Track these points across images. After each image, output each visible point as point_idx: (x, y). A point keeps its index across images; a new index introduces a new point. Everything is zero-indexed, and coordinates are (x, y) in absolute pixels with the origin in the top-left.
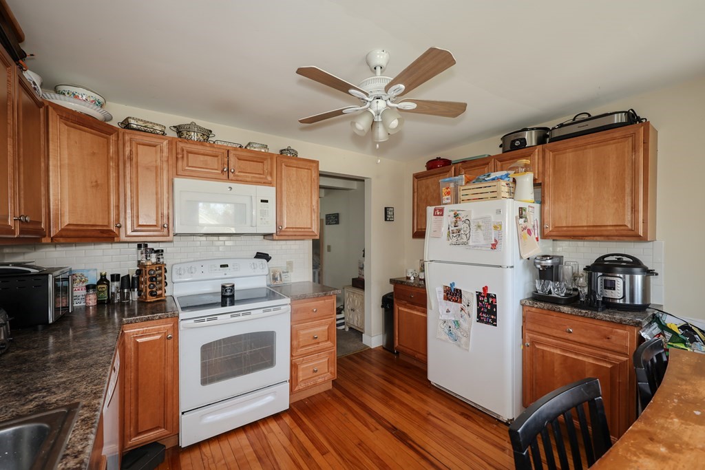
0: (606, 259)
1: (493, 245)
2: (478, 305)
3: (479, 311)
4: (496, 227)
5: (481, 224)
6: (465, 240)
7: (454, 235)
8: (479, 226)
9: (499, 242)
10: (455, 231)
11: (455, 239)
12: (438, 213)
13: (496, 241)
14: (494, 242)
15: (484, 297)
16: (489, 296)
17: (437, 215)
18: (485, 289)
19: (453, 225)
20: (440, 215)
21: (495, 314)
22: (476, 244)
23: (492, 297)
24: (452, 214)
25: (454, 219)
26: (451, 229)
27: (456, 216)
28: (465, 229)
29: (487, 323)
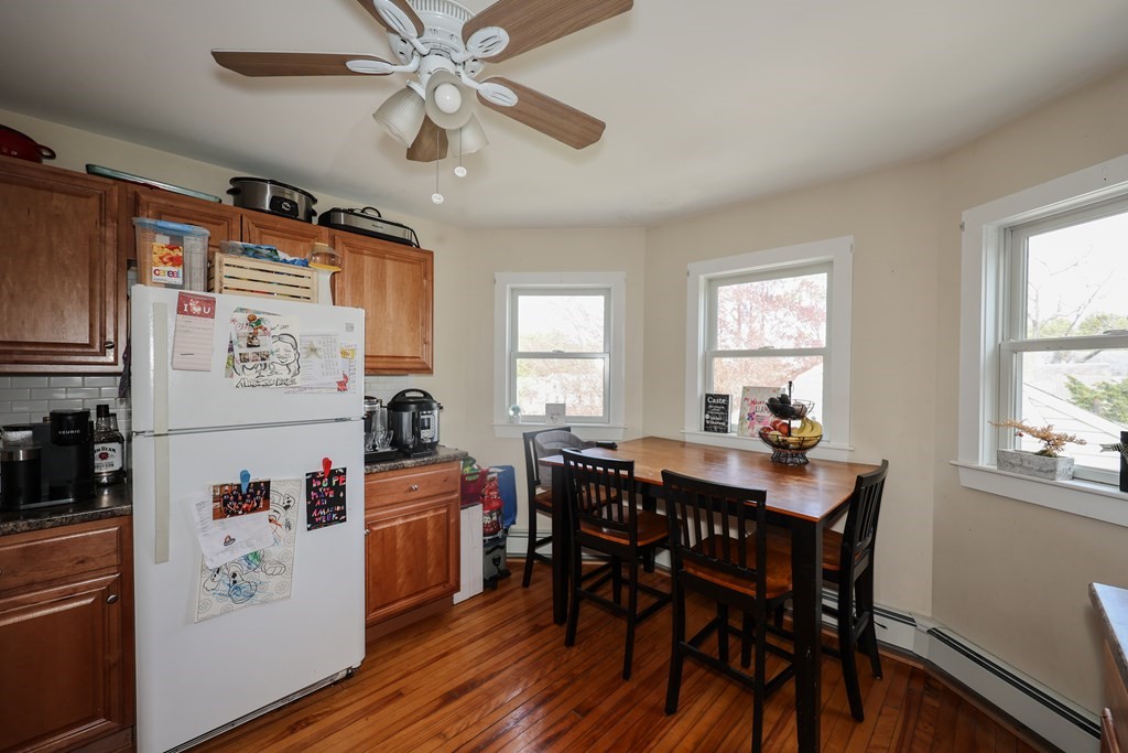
0: (408, 395)
1: (339, 383)
2: (309, 497)
3: (310, 509)
4: (344, 354)
5: (316, 345)
6: (284, 374)
7: (250, 365)
8: (314, 350)
9: (351, 378)
10: (251, 356)
11: (250, 376)
12: (197, 310)
13: (345, 377)
14: (342, 379)
15: (321, 479)
16: (333, 473)
17: (190, 313)
18: (327, 463)
19: (244, 342)
20: (202, 315)
21: (342, 502)
22: (308, 382)
23: (339, 474)
24: (243, 318)
25: (247, 331)
26: (237, 351)
27: (255, 322)
28: (282, 353)
29: (330, 522)
